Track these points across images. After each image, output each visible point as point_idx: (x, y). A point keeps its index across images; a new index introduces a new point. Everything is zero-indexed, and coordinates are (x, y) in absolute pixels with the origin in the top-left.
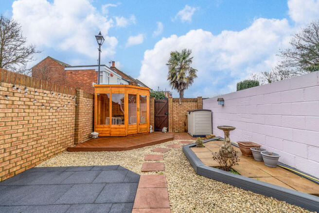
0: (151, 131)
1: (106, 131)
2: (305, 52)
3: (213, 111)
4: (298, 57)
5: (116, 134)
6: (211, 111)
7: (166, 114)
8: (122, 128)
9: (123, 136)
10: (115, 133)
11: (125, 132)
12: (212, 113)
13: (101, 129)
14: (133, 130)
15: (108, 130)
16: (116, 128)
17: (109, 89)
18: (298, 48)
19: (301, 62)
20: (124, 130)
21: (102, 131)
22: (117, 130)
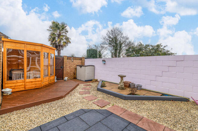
0: (56, 81)
1: (20, 86)
2: (111, 39)
3: (95, 66)
4: (108, 41)
5: (32, 87)
6: (94, 66)
7: (62, 68)
8: (38, 81)
9: (39, 87)
10: (30, 86)
11: (41, 84)
12: (95, 67)
13: (14, 85)
14: (46, 82)
15: (22, 85)
16: (32, 82)
17: (23, 45)
18: (109, 37)
19: (109, 43)
20: (40, 82)
21: (15, 86)
22: (33, 83)
